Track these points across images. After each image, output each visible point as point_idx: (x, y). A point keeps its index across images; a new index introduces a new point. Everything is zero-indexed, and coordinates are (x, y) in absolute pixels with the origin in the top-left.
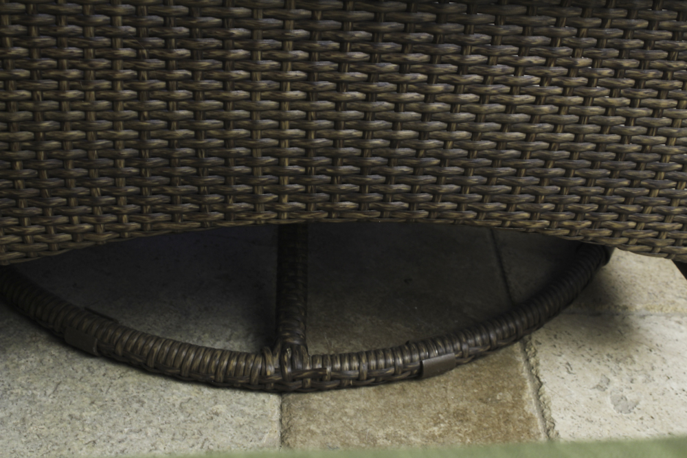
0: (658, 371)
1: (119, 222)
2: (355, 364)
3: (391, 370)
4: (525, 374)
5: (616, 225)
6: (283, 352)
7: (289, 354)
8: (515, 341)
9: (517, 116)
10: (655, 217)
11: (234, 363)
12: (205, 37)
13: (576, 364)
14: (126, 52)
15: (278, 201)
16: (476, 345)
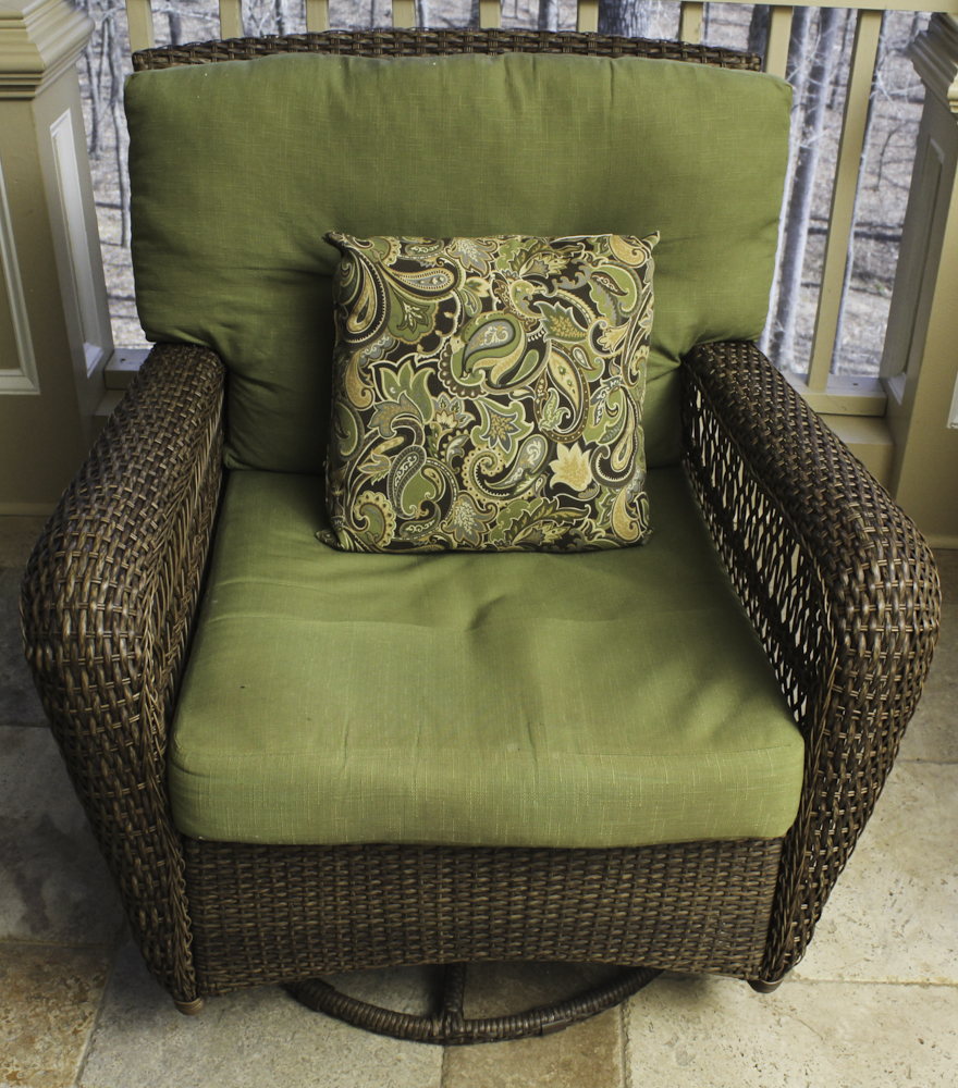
0: (716, 1030)
2: (495, 1027)
3: (520, 1032)
4: (619, 1032)
5: (662, 959)
6: (445, 1019)
7: (449, 1020)
8: (615, 1005)
9: (587, 905)
10: (687, 953)
11: (411, 1025)
12: (389, 874)
13: (657, 1023)
14: (342, 883)
15: (438, 953)
16: (583, 1012)
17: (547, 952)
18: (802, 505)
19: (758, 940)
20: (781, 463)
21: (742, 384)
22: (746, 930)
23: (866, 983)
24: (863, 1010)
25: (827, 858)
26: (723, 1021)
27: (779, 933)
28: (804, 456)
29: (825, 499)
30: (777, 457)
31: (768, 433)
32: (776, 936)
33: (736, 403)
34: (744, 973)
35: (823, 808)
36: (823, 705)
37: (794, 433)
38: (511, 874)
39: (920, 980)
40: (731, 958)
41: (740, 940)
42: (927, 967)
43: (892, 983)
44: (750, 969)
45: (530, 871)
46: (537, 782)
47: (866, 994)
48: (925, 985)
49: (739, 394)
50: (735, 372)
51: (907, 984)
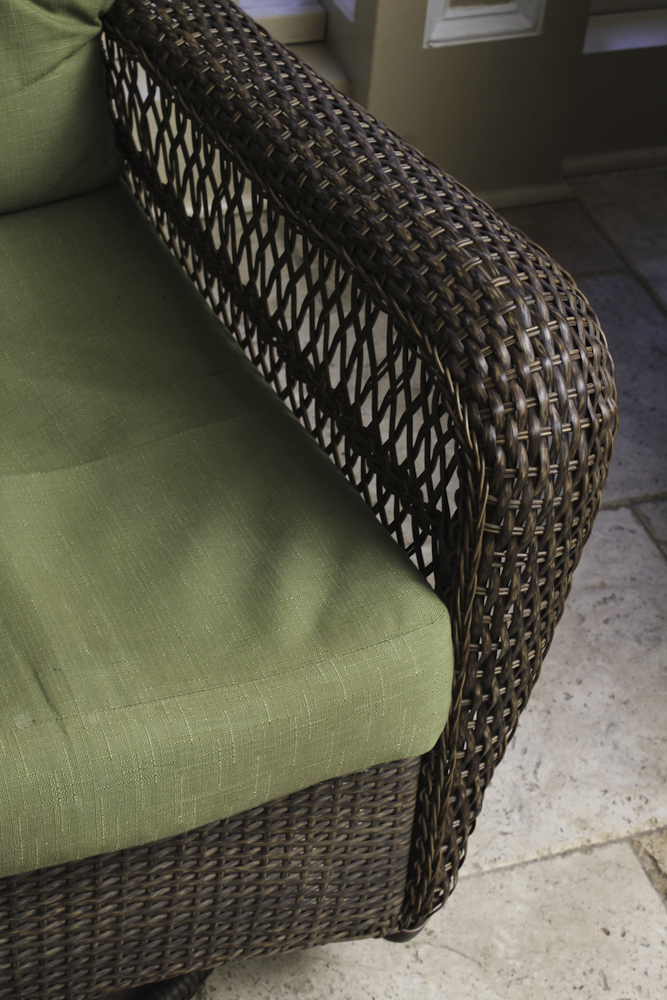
17: (103, 984)
18: (381, 252)
19: (396, 883)
20: (325, 184)
21: (218, 56)
22: (379, 875)
23: (512, 868)
24: (520, 907)
25: (485, 753)
27: (424, 866)
28: (359, 170)
29: (415, 238)
30: (316, 175)
31: (287, 135)
32: (420, 871)
33: (217, 89)
34: (379, 929)
35: (478, 692)
36: (472, 554)
37: (329, 131)
38: (39, 896)
39: (578, 844)
40: (362, 916)
41: (372, 889)
42: (582, 823)
43: (545, 858)
44: (388, 922)
45: (67, 884)
46: (75, 768)
47: (517, 883)
48: (587, 849)
49: (217, 72)
50: (197, 35)
51: (564, 854)
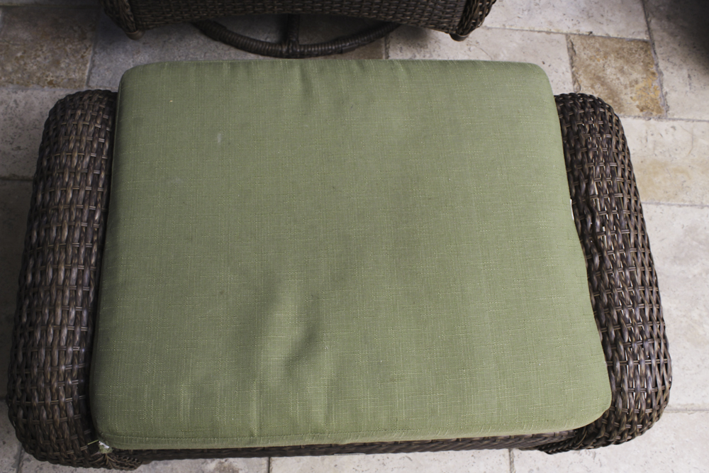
0: (436, 52)
1: (216, 13)
2: (316, 49)
3: (330, 51)
4: (384, 52)
5: (402, 18)
6: (289, 45)
7: (291, 45)
8: (382, 37)
10: (417, 16)
11: (270, 48)
13: (404, 48)
15: (273, 8)
16: (365, 41)
17: (336, 10)
19: (458, 12)
22: (452, 5)
23: (517, 30)
24: (515, 45)
26: (440, 47)
27: (471, 9)
32: (469, 10)
34: (448, 29)
39: (546, 30)
40: (442, 20)
41: (448, 11)
42: (551, 23)
43: (531, 31)
44: (452, 28)
47: (517, 36)
48: (549, 33)
51: (539, 32)
